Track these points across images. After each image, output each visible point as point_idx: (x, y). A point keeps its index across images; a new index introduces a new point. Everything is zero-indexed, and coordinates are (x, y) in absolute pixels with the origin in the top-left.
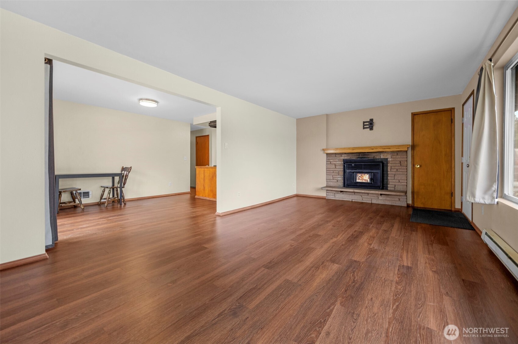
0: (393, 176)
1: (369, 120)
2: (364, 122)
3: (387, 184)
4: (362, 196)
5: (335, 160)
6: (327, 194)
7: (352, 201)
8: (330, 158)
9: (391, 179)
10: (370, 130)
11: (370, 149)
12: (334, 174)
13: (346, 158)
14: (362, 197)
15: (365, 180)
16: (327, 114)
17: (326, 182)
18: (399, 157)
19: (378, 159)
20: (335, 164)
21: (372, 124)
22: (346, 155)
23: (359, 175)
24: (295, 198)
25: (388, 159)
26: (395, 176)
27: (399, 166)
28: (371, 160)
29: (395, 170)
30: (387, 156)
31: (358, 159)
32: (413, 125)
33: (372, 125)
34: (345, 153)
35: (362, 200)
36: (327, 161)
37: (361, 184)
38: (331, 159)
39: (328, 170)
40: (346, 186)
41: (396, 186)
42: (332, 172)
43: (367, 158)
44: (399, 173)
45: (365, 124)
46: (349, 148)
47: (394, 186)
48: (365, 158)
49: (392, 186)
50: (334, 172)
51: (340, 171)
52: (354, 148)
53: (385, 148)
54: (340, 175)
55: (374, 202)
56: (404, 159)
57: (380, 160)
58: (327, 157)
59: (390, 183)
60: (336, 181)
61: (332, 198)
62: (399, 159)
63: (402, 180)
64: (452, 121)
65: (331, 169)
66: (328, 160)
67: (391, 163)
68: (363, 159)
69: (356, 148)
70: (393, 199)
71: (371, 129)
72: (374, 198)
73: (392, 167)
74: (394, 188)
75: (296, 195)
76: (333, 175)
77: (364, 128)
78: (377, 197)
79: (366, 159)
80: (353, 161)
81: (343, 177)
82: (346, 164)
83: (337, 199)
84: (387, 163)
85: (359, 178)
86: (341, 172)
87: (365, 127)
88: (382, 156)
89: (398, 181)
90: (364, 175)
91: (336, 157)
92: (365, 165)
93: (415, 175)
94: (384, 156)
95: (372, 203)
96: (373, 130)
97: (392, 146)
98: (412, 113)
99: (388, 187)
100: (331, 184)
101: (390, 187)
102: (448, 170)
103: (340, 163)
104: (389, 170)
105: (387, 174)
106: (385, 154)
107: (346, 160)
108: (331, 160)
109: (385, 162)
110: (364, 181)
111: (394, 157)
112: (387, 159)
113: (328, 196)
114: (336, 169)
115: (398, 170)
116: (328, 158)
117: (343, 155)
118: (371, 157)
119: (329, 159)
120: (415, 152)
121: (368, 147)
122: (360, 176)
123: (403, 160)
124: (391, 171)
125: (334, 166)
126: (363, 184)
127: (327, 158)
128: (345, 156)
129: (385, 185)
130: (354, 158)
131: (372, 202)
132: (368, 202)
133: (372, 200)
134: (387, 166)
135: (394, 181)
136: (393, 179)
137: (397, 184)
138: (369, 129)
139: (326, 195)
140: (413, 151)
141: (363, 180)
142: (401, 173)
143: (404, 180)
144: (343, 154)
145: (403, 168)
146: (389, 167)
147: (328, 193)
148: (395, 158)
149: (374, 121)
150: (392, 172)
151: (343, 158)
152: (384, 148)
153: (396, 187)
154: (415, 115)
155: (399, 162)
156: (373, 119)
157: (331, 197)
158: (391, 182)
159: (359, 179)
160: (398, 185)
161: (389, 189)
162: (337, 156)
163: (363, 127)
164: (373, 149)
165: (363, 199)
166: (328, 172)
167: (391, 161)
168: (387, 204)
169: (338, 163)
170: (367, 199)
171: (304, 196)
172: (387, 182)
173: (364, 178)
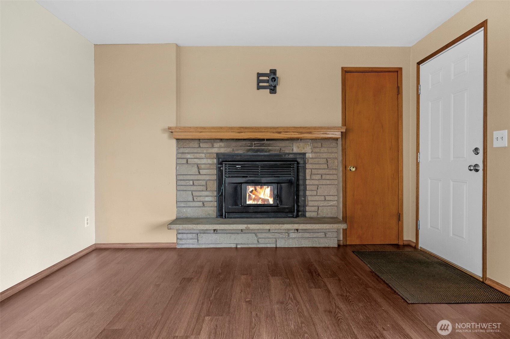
0: (314, 188)
1: (269, 72)
2: (259, 75)
3: (305, 206)
4: (258, 234)
5: (198, 156)
6: (180, 236)
7: (236, 248)
8: (187, 151)
9: (311, 196)
10: (270, 93)
11: (273, 132)
12: (194, 188)
13: (222, 151)
14: (256, 236)
15: (263, 200)
16: (181, 43)
17: (175, 209)
18: (326, 150)
19: (289, 154)
20: (198, 165)
21: (275, 81)
22: (222, 144)
23: (251, 188)
24: (94, 255)
25: (307, 155)
26: (318, 189)
27: (324, 169)
28: (275, 155)
29: (319, 177)
30: (304, 148)
31: (250, 153)
32: (344, 91)
33: (275, 83)
34: (221, 140)
35: (258, 242)
36: (177, 158)
37: (256, 209)
38: (188, 153)
39: (180, 179)
40: (224, 215)
41: (320, 207)
42: (191, 183)
43: (266, 152)
44: (324, 182)
45: (261, 78)
46: (231, 129)
47: (317, 208)
48: (262, 151)
49: (313, 209)
50: (196, 183)
51: (209, 180)
52: (243, 128)
53: (304, 131)
54: (209, 189)
55: (281, 244)
56: (333, 154)
57: (291, 156)
58: (178, 148)
59: (309, 202)
60: (201, 204)
61: (191, 246)
62: (325, 156)
63: (330, 195)
64: (399, 90)
65: (189, 177)
66: (180, 156)
67: (311, 163)
68: (259, 153)
69: (246, 128)
70: (314, 236)
71: (273, 90)
72: (281, 236)
73: (313, 170)
74: (317, 213)
75: (93, 248)
76: (192, 191)
77: (259, 88)
78: (287, 234)
79: (266, 154)
80: (239, 158)
81: (215, 194)
82: (224, 165)
83: (203, 246)
84: (305, 163)
85: (250, 195)
86: (212, 182)
87: (261, 84)
88: (296, 148)
89: (322, 198)
90: (261, 188)
91: (199, 149)
92: (263, 167)
93: (348, 186)
94: (298, 147)
95: (276, 248)
96: (275, 93)
97: (315, 128)
98: (342, 68)
99: (306, 211)
100: (190, 212)
101: (310, 211)
102: (393, 175)
103: (210, 161)
104: (308, 177)
105: (305, 185)
106: (301, 144)
107: (224, 154)
108: (189, 156)
109: (301, 161)
110: (260, 202)
111: (317, 150)
112: (304, 154)
113: (181, 242)
114: (200, 177)
115: (324, 177)
116: (182, 150)
117: (217, 145)
118: (275, 149)
119: (183, 153)
120: (348, 142)
121: (271, 128)
122: (252, 192)
123: (331, 156)
124: (311, 179)
125: (195, 170)
126: (260, 209)
127: (177, 150)
128: (220, 147)
129: (301, 209)
130: (240, 150)
131: (276, 245)
132: (269, 246)
133: (276, 241)
134: (305, 169)
135: (317, 198)
136: (315, 196)
137: (321, 204)
138: (268, 90)
139: (177, 239)
140: (344, 140)
141: (258, 201)
142: (328, 182)
143: (332, 195)
144: (218, 142)
145: (331, 173)
146: (307, 171)
147: (182, 233)
148: (318, 153)
149: (278, 74)
150: (313, 181)
151: (215, 150)
152: (301, 130)
153: (319, 210)
154: (346, 72)
155: (325, 160)
156: (275, 70)
157: (189, 243)
158: (311, 201)
159: (250, 198)
160: (323, 206)
161: (308, 214)
162: (201, 145)
163: (258, 84)
164: (280, 133)
165: (260, 240)
166: (180, 183)
167: (312, 158)
168: (305, 246)
169: (204, 161)
170: (267, 241)
171: (117, 246)
172: (305, 201)
173: (262, 196)
